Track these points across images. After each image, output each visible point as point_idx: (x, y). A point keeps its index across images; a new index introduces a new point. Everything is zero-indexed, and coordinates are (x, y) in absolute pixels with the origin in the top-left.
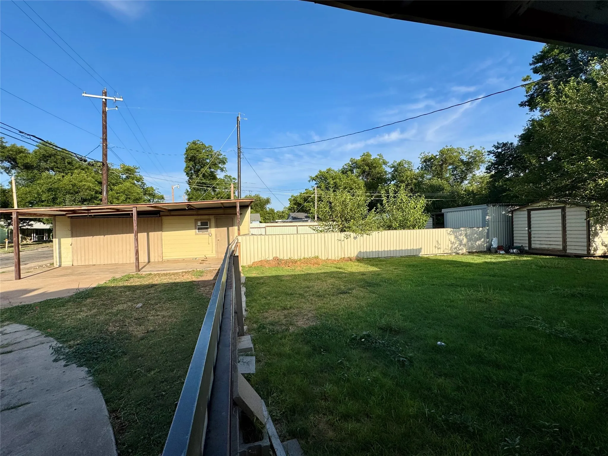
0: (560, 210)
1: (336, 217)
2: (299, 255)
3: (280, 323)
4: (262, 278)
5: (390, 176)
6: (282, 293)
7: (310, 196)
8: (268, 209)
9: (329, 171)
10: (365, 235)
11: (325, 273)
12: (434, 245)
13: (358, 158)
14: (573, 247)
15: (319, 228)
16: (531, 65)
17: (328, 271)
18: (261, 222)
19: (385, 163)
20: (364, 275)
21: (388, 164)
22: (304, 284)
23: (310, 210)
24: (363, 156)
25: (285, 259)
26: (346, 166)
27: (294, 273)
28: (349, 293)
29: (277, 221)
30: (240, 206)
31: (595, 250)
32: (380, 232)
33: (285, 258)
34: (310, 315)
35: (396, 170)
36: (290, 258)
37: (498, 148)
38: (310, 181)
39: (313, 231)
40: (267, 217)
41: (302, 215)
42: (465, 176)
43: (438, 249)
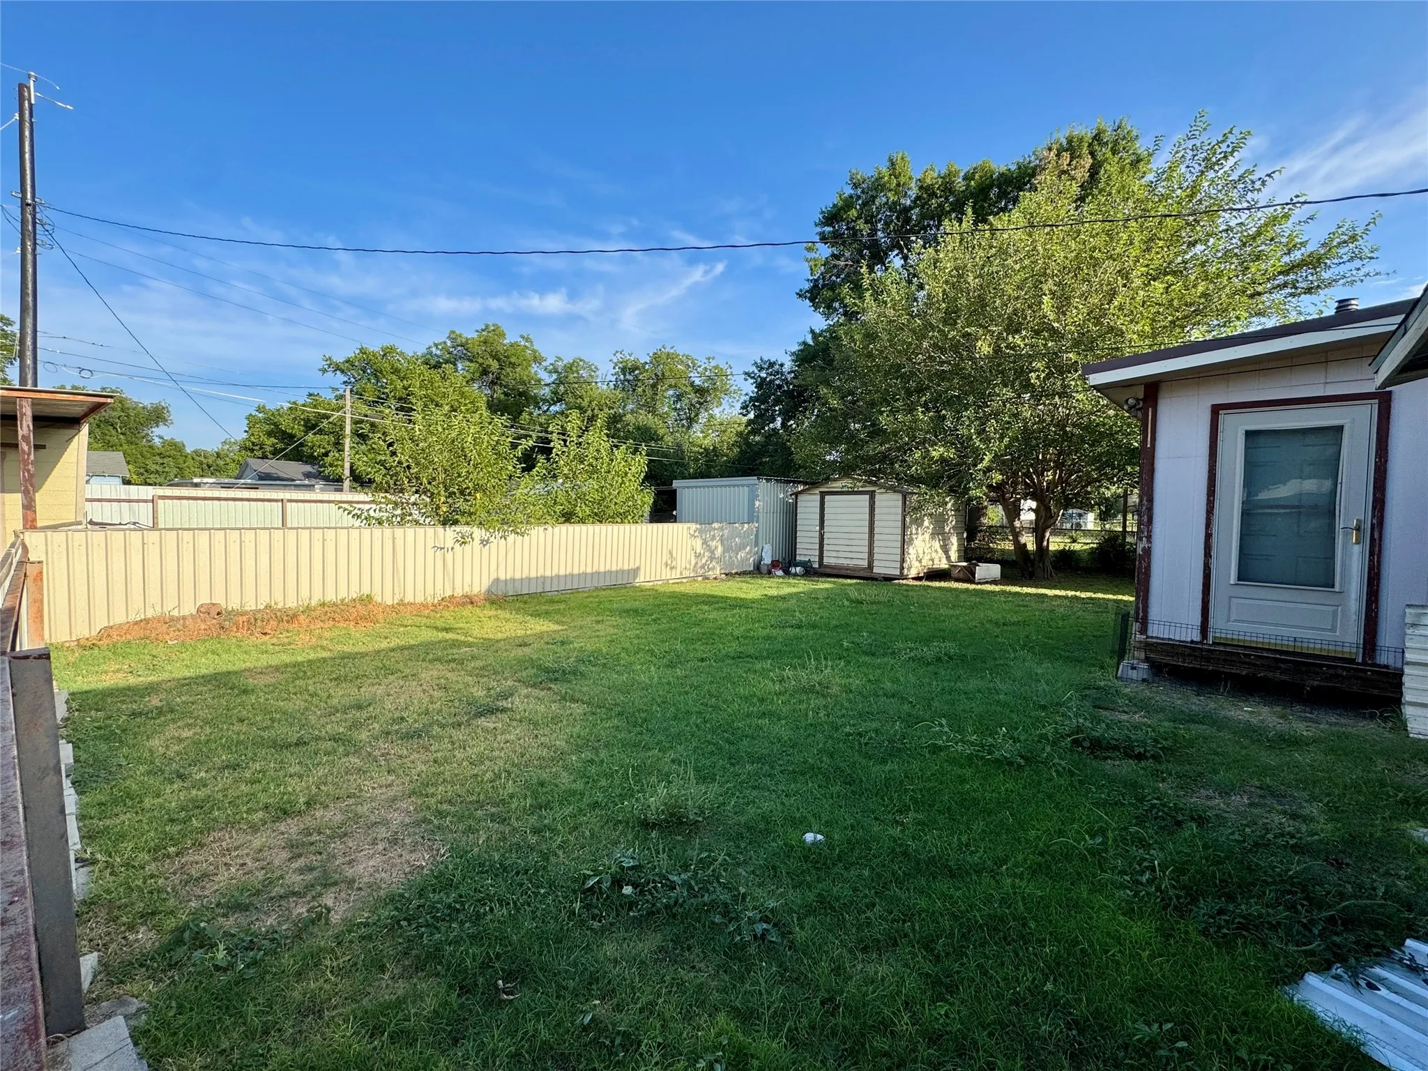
0: (867, 497)
1: (430, 483)
2: (305, 593)
3: (277, 891)
4: (152, 689)
5: (546, 392)
6: (259, 743)
7: (327, 417)
8: (157, 441)
9: (388, 352)
10: (512, 537)
11: (402, 648)
12: (664, 561)
13: (470, 334)
14: (883, 564)
15: (372, 513)
16: (816, 225)
17: (412, 642)
18: (127, 482)
19: (537, 359)
20: (526, 645)
21: (544, 364)
22: (341, 695)
23: (326, 454)
24: (483, 330)
25: (248, 608)
26: (437, 348)
27: (293, 659)
28: (504, 710)
29: (196, 480)
30: (36, 419)
31: (909, 569)
32: (550, 528)
33: (250, 606)
34: (396, 818)
35: (560, 382)
36: (268, 607)
37: (761, 369)
38: (324, 371)
39: (348, 520)
40: (153, 467)
41: (295, 469)
42: (697, 415)
43: (672, 568)
